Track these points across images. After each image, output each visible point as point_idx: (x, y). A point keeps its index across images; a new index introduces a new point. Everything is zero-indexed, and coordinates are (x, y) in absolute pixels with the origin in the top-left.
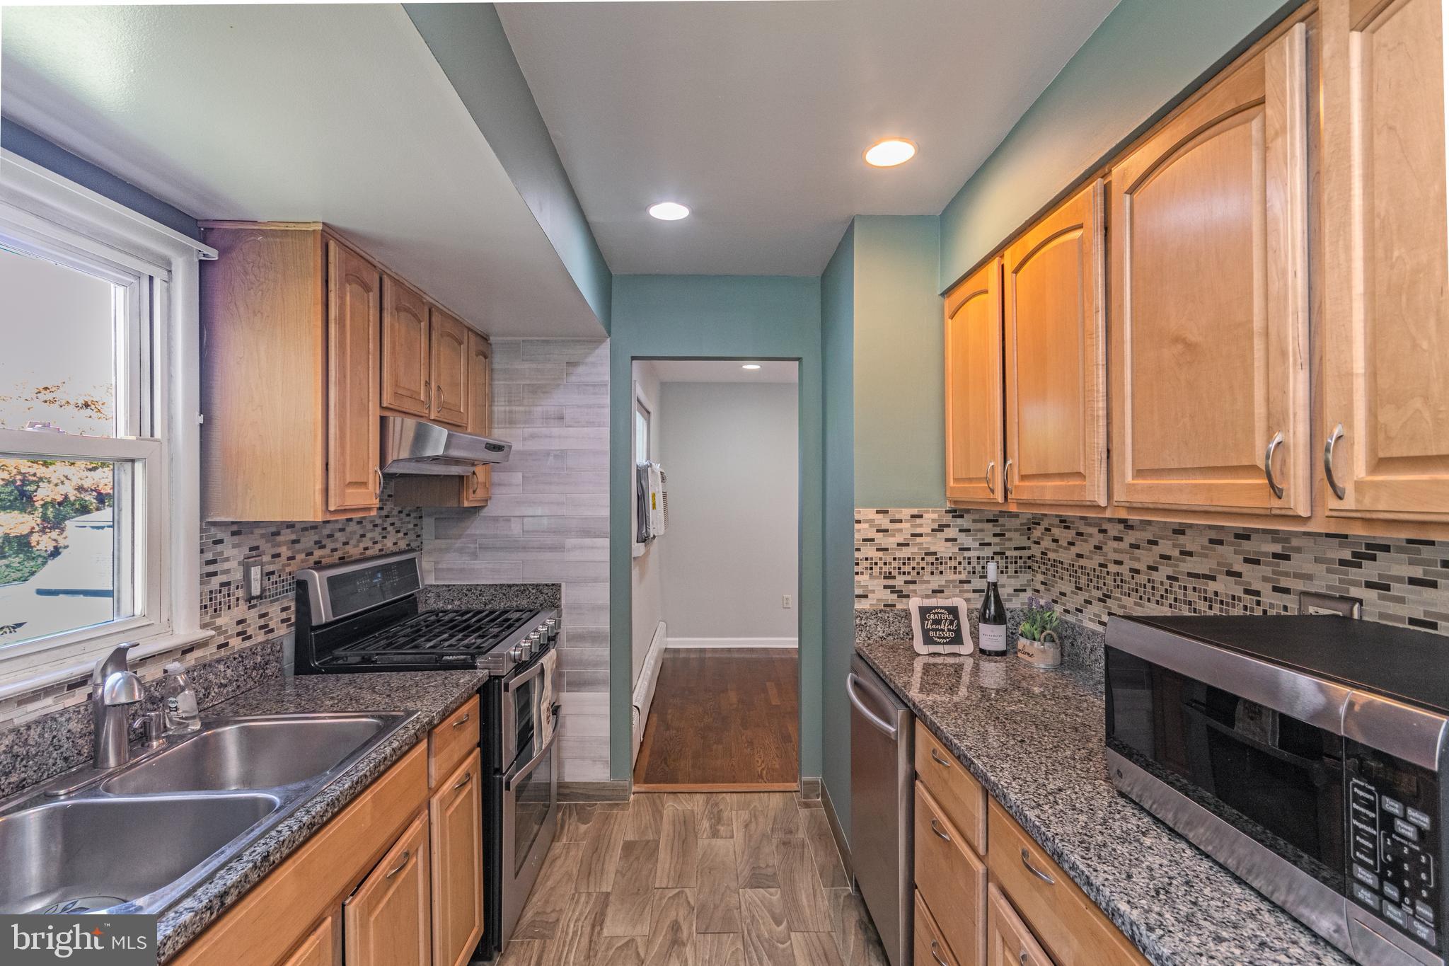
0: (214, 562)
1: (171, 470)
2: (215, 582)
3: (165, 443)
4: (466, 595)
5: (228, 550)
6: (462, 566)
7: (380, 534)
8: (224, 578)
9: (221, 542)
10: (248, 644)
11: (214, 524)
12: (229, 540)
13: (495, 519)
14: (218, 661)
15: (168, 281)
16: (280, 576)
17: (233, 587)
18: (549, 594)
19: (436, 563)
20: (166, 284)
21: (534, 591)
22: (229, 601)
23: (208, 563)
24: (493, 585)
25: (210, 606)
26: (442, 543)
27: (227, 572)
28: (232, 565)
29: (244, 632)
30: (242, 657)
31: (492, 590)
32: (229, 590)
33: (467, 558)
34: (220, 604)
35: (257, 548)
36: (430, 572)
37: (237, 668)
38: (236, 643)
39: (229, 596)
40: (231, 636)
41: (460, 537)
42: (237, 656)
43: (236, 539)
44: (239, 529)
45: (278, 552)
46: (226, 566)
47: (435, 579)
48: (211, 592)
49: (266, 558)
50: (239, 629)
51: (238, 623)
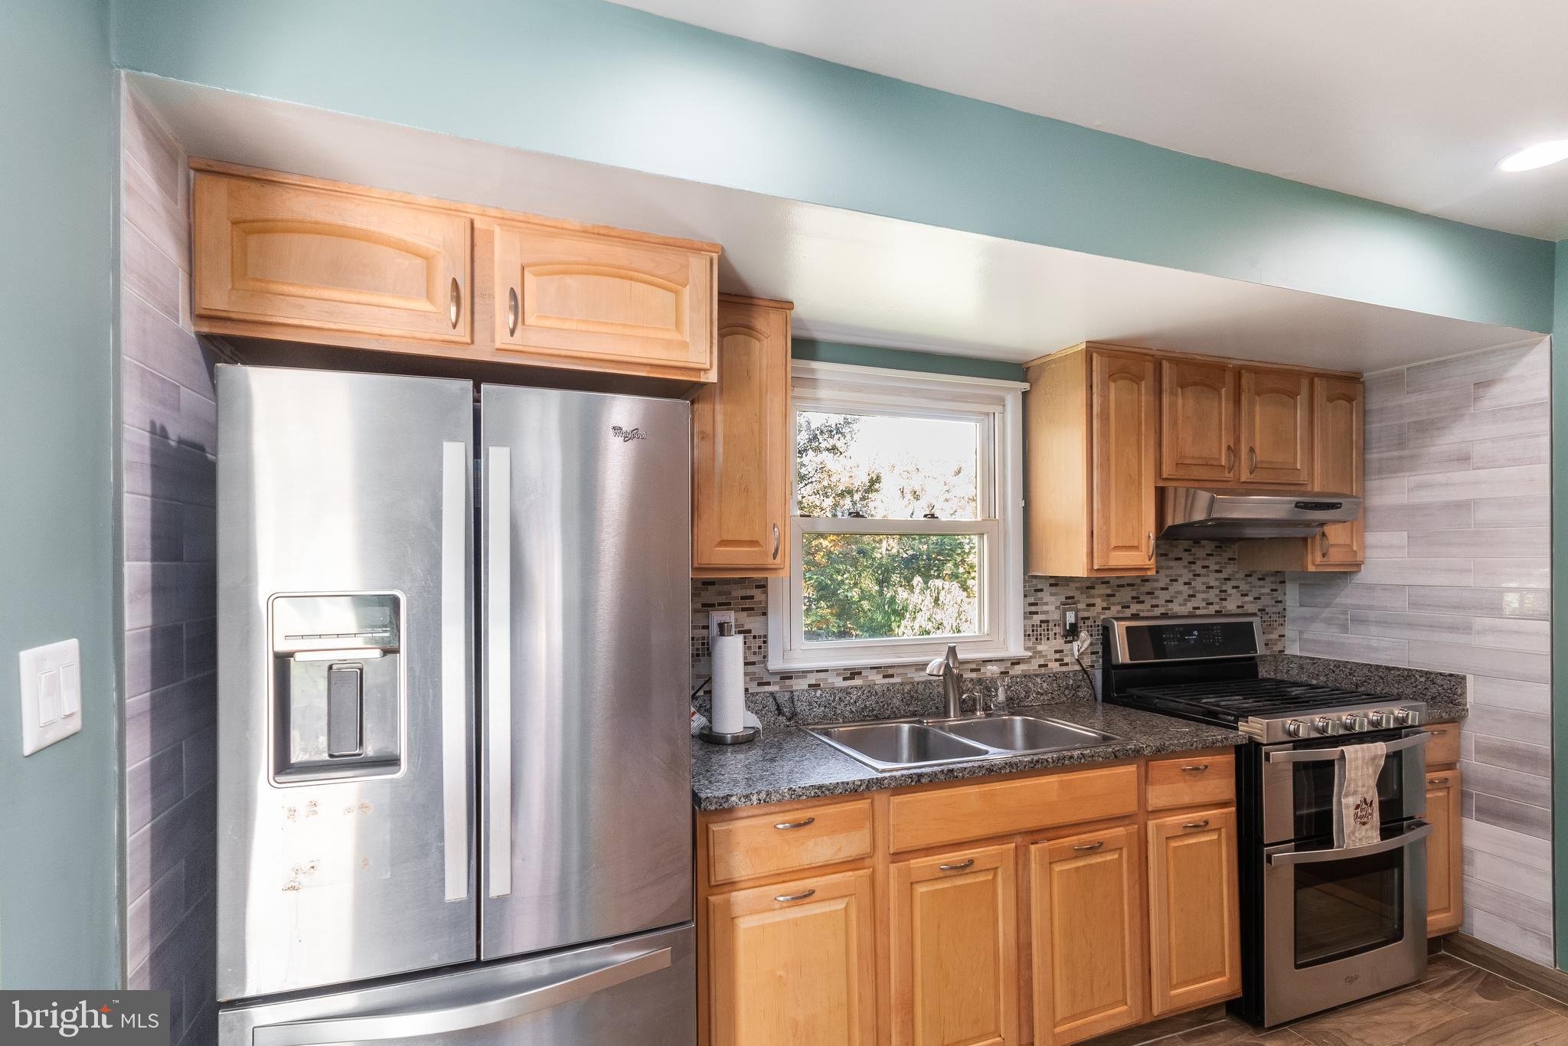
0: (1035, 604)
1: (1005, 540)
2: (1037, 619)
3: (1001, 522)
4: (1334, 672)
5: (1046, 596)
6: (1330, 639)
7: (1216, 596)
8: (1043, 617)
9: (1041, 590)
10: (1064, 669)
11: (1035, 577)
12: (1047, 589)
13: (1371, 588)
14: (1037, 676)
15: (1003, 413)
16: (1095, 622)
17: (1051, 625)
18: (1445, 687)
19: (1301, 632)
20: (1002, 415)
21: (1423, 679)
22: (1048, 634)
23: (1031, 604)
24: (1366, 665)
25: (1034, 634)
26: (1307, 611)
27: (1046, 613)
28: (1051, 608)
29: (1062, 660)
30: (1056, 677)
31: (1365, 671)
32: (1048, 626)
33: (1337, 630)
34: (1041, 635)
35: (1073, 597)
36: (1294, 641)
37: (1051, 684)
38: (1054, 666)
39: (1048, 630)
40: (1051, 660)
41: (1327, 605)
42: (1051, 675)
43: (1054, 589)
44: (1056, 582)
45: (1094, 602)
46: (1045, 608)
47: (1300, 650)
48: (1033, 626)
49: (1081, 606)
50: (1058, 656)
51: (1056, 652)
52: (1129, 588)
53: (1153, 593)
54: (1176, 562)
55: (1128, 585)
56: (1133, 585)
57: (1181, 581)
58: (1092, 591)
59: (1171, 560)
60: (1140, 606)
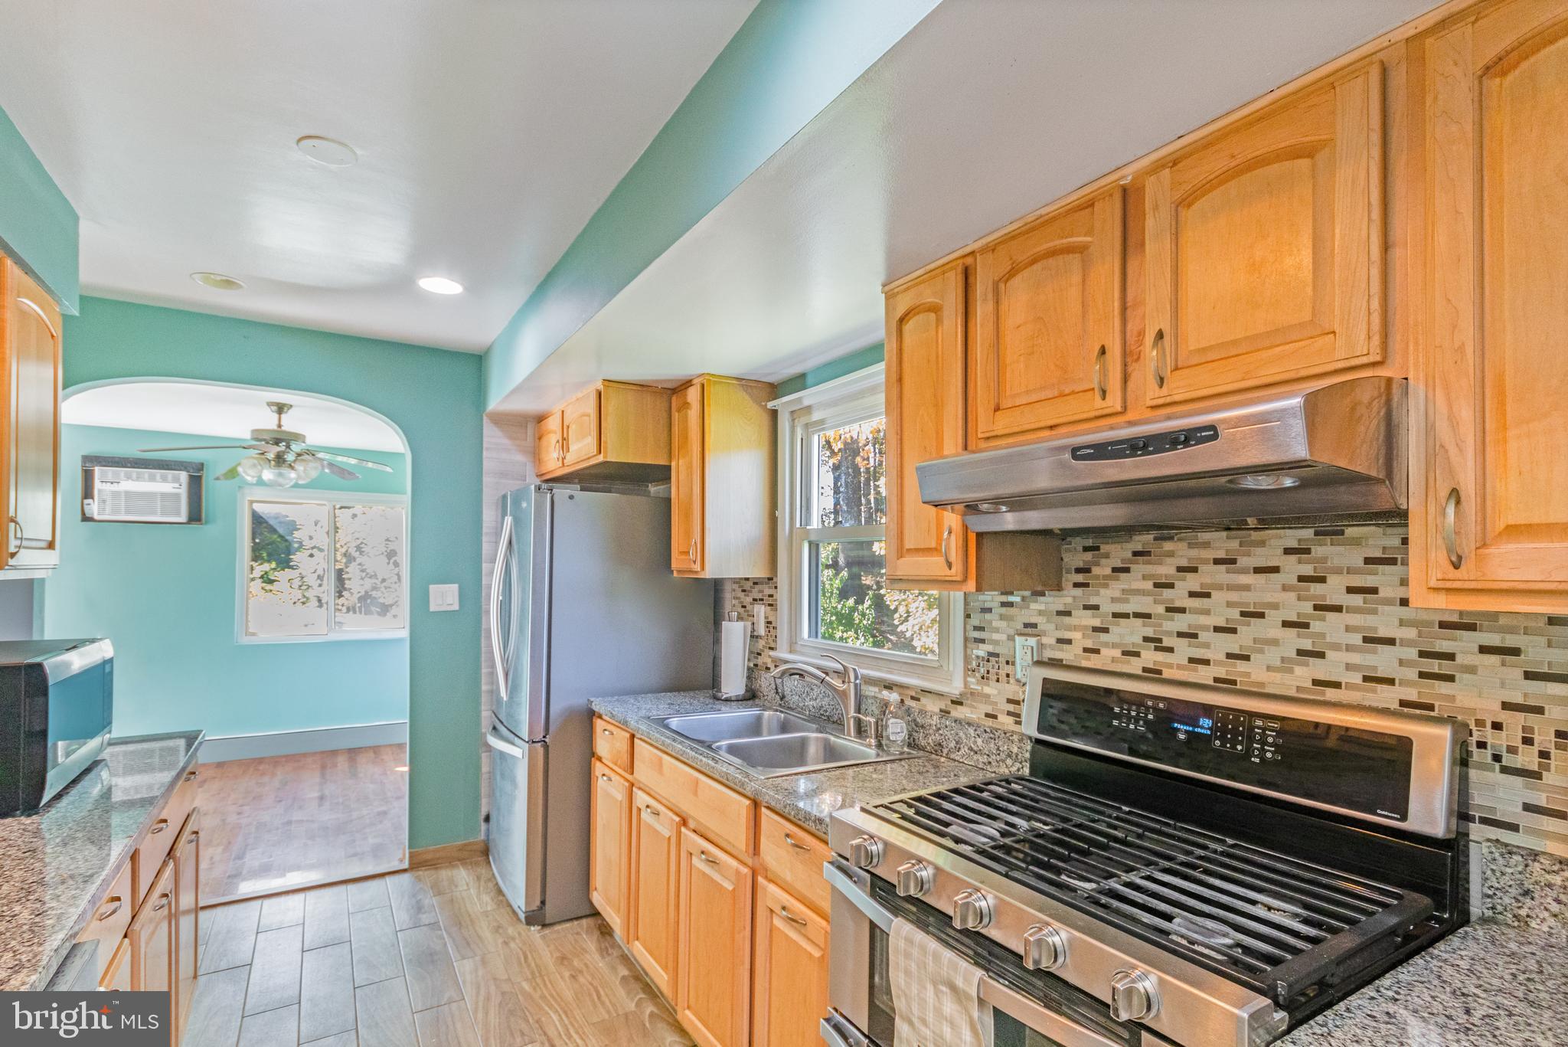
0: (979, 629)
2: (981, 651)
5: (996, 621)
9: (989, 611)
10: (1016, 728)
12: (997, 609)
14: (970, 725)
17: (1002, 661)
22: (998, 673)
23: (974, 629)
25: (979, 669)
27: (996, 643)
28: (1001, 637)
29: (1018, 716)
32: (998, 661)
34: (988, 672)
35: (1034, 626)
37: (988, 742)
38: (1006, 721)
39: (998, 669)
40: (1001, 711)
43: (1006, 611)
45: (1070, 637)
46: (995, 636)
48: (977, 659)
49: (1048, 640)
50: (1011, 708)
51: (1009, 701)
52: (1140, 621)
53: (1195, 636)
54: (1258, 576)
55: (1137, 615)
56: (1148, 616)
57: (1274, 617)
58: (1066, 620)
59: (1244, 571)
60: (1160, 657)
